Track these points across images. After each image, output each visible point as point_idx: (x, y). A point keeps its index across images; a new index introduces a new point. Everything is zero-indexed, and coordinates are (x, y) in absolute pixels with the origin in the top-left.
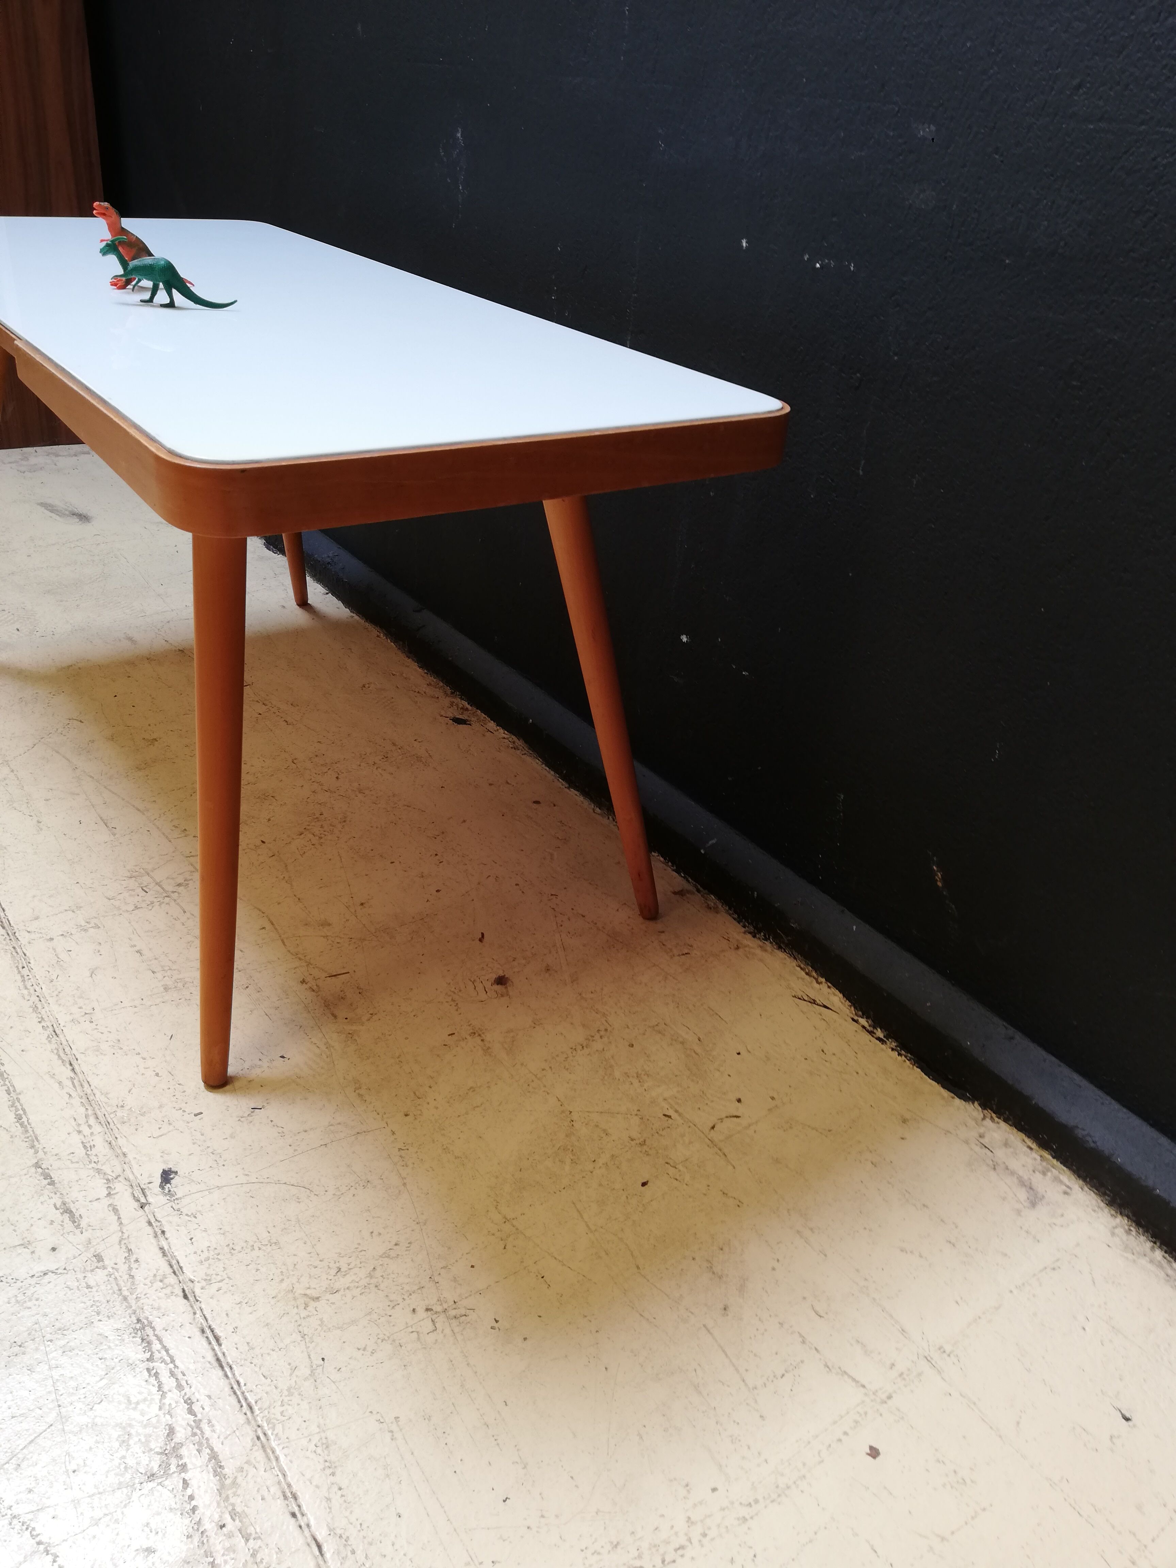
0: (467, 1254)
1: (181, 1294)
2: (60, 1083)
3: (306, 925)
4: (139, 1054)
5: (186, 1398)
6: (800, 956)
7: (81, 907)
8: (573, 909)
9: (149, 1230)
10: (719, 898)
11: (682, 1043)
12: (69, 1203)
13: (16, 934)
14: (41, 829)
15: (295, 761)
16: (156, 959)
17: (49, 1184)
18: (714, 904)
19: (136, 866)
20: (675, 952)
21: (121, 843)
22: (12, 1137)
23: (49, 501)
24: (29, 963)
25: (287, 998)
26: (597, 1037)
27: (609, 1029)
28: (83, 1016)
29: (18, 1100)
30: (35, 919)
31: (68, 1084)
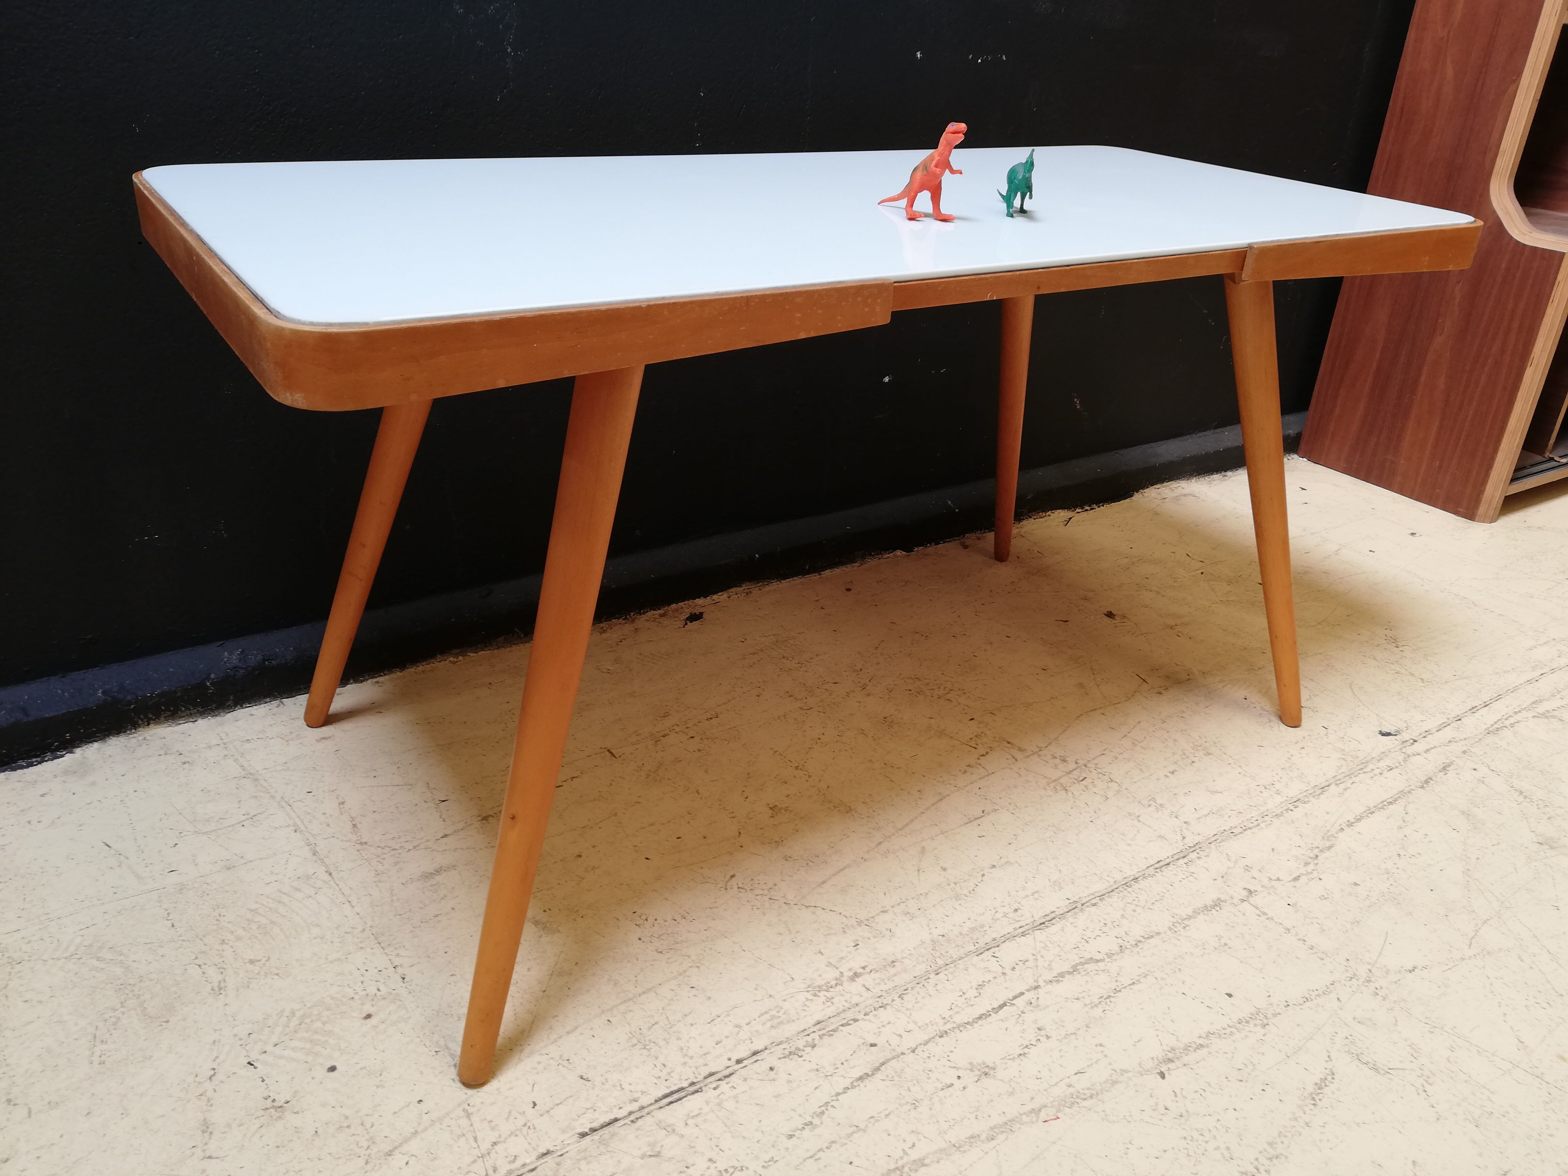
2: (1345, 789)
13: (1192, 845)
30: (1163, 837)
31: (1343, 786)
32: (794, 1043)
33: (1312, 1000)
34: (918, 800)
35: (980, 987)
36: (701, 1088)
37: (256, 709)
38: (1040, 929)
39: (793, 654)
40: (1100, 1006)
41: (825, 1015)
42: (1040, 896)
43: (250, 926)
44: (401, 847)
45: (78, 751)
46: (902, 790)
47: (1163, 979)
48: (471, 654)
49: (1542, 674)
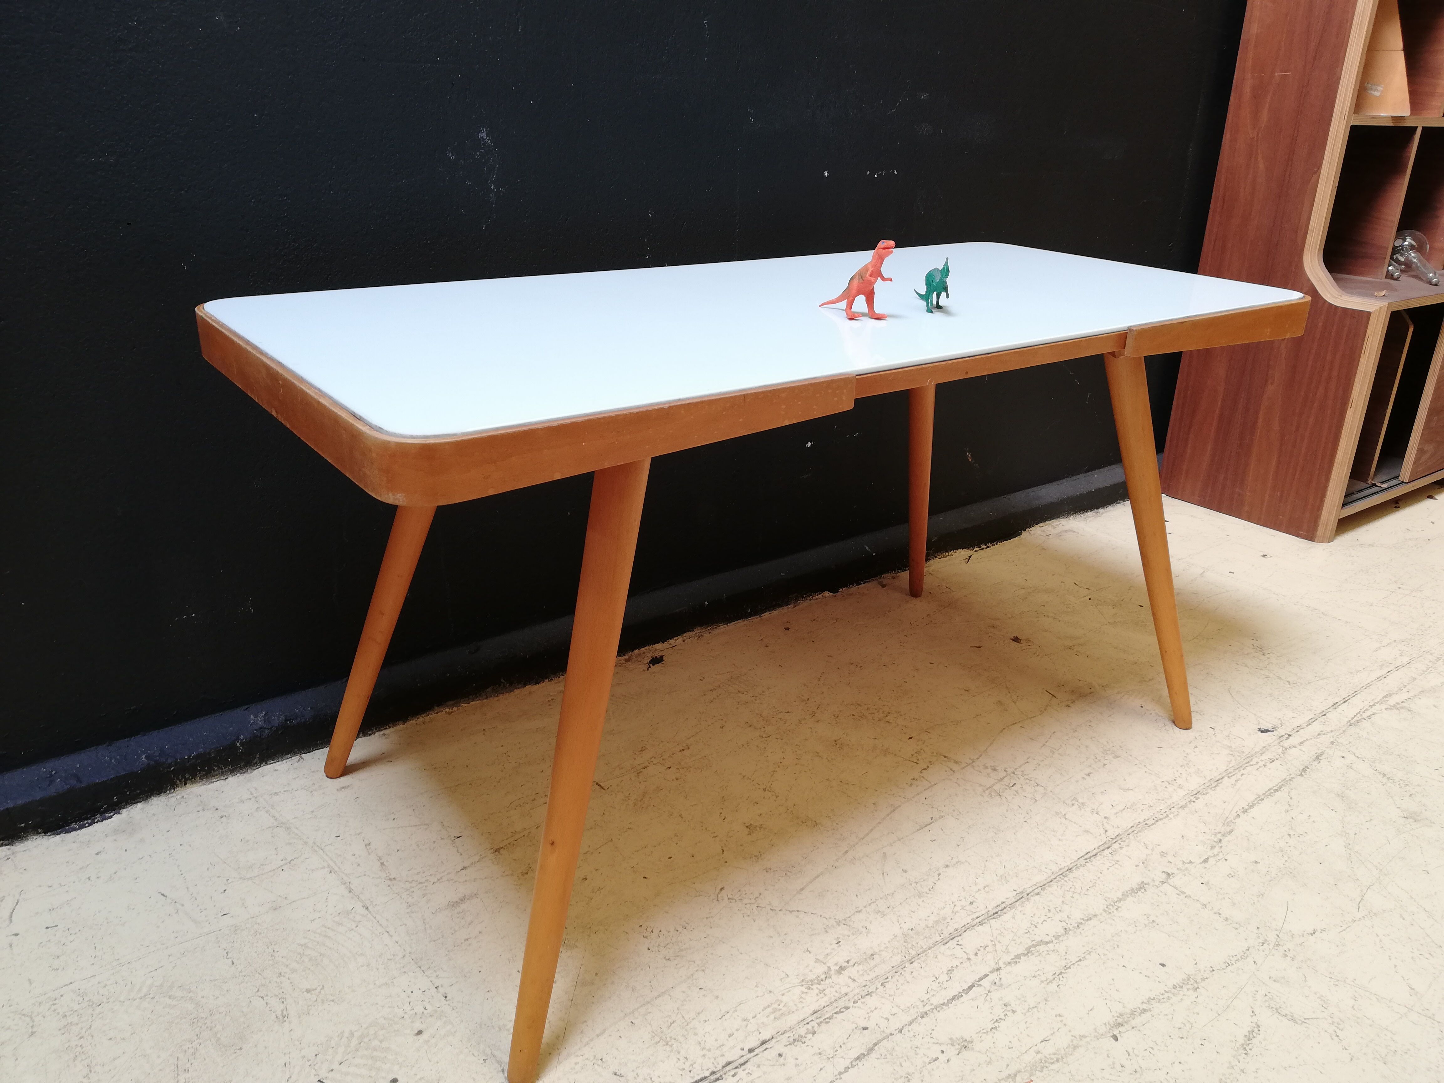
9: (1300, 731)
12: (1313, 759)
14: (960, 861)
16: (1090, 767)
17: (1308, 769)
19: (983, 795)
24: (1139, 822)
28: (1173, 785)
29: (1264, 794)
30: (1088, 831)
31: (1234, 778)
32: (796, 1031)
33: (1232, 964)
34: (874, 812)
35: (949, 972)
36: (721, 1076)
37: (279, 765)
38: (994, 918)
39: (747, 688)
40: (1055, 982)
41: (820, 1005)
42: (990, 889)
43: (302, 959)
44: (427, 881)
45: (124, 812)
46: (859, 804)
47: (1104, 955)
48: (464, 705)
49: (1389, 672)
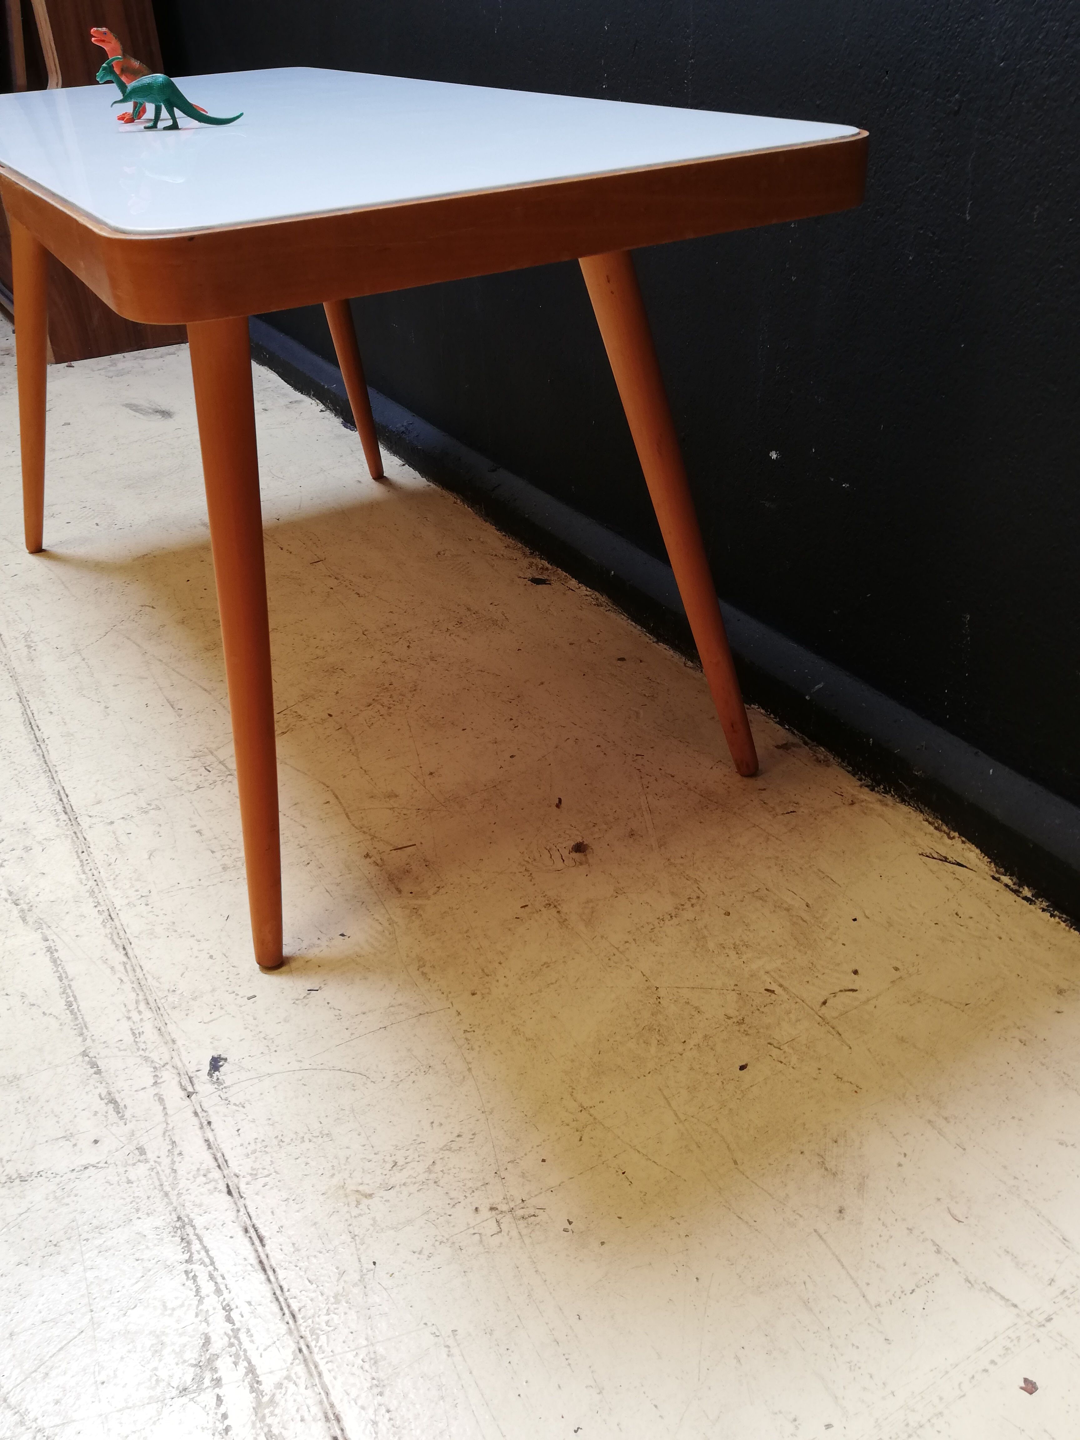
0: (538, 1146)
1: (225, 1190)
2: (112, 968)
3: (372, 797)
4: (194, 936)
5: (224, 1304)
6: (926, 808)
7: (143, 790)
8: (660, 769)
9: (195, 1121)
10: (830, 749)
11: (788, 910)
12: (114, 1093)
13: (78, 819)
14: (108, 715)
15: (366, 633)
16: (215, 838)
17: (95, 1073)
18: (825, 757)
19: (201, 745)
20: (779, 810)
21: (186, 724)
22: (61, 1025)
23: (134, 402)
24: (89, 847)
25: (350, 874)
26: (688, 905)
27: (702, 896)
28: (139, 899)
29: (70, 986)
